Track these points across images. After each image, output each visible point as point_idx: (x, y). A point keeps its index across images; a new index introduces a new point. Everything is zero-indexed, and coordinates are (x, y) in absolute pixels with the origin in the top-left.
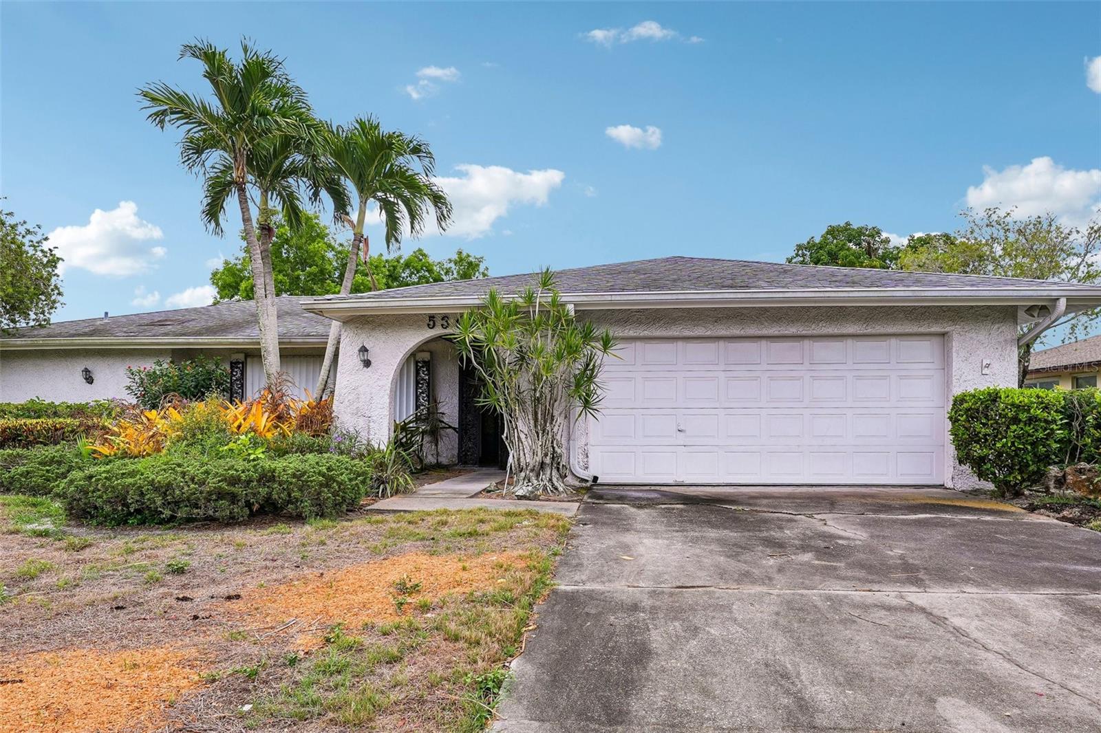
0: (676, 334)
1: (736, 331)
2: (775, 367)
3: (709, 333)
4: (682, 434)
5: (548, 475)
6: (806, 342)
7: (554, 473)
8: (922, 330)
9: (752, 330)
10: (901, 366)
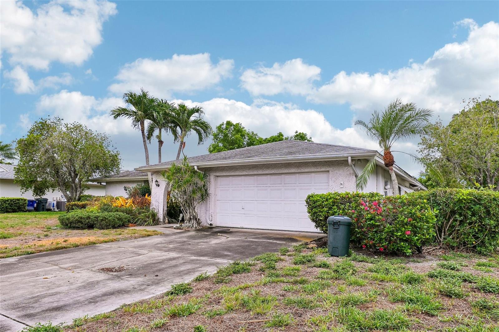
0: (238, 174)
1: (255, 173)
2: (273, 185)
3: (247, 173)
4: (243, 210)
5: (193, 222)
6: (283, 176)
7: (195, 221)
8: (318, 170)
9: (260, 172)
10: (316, 184)
